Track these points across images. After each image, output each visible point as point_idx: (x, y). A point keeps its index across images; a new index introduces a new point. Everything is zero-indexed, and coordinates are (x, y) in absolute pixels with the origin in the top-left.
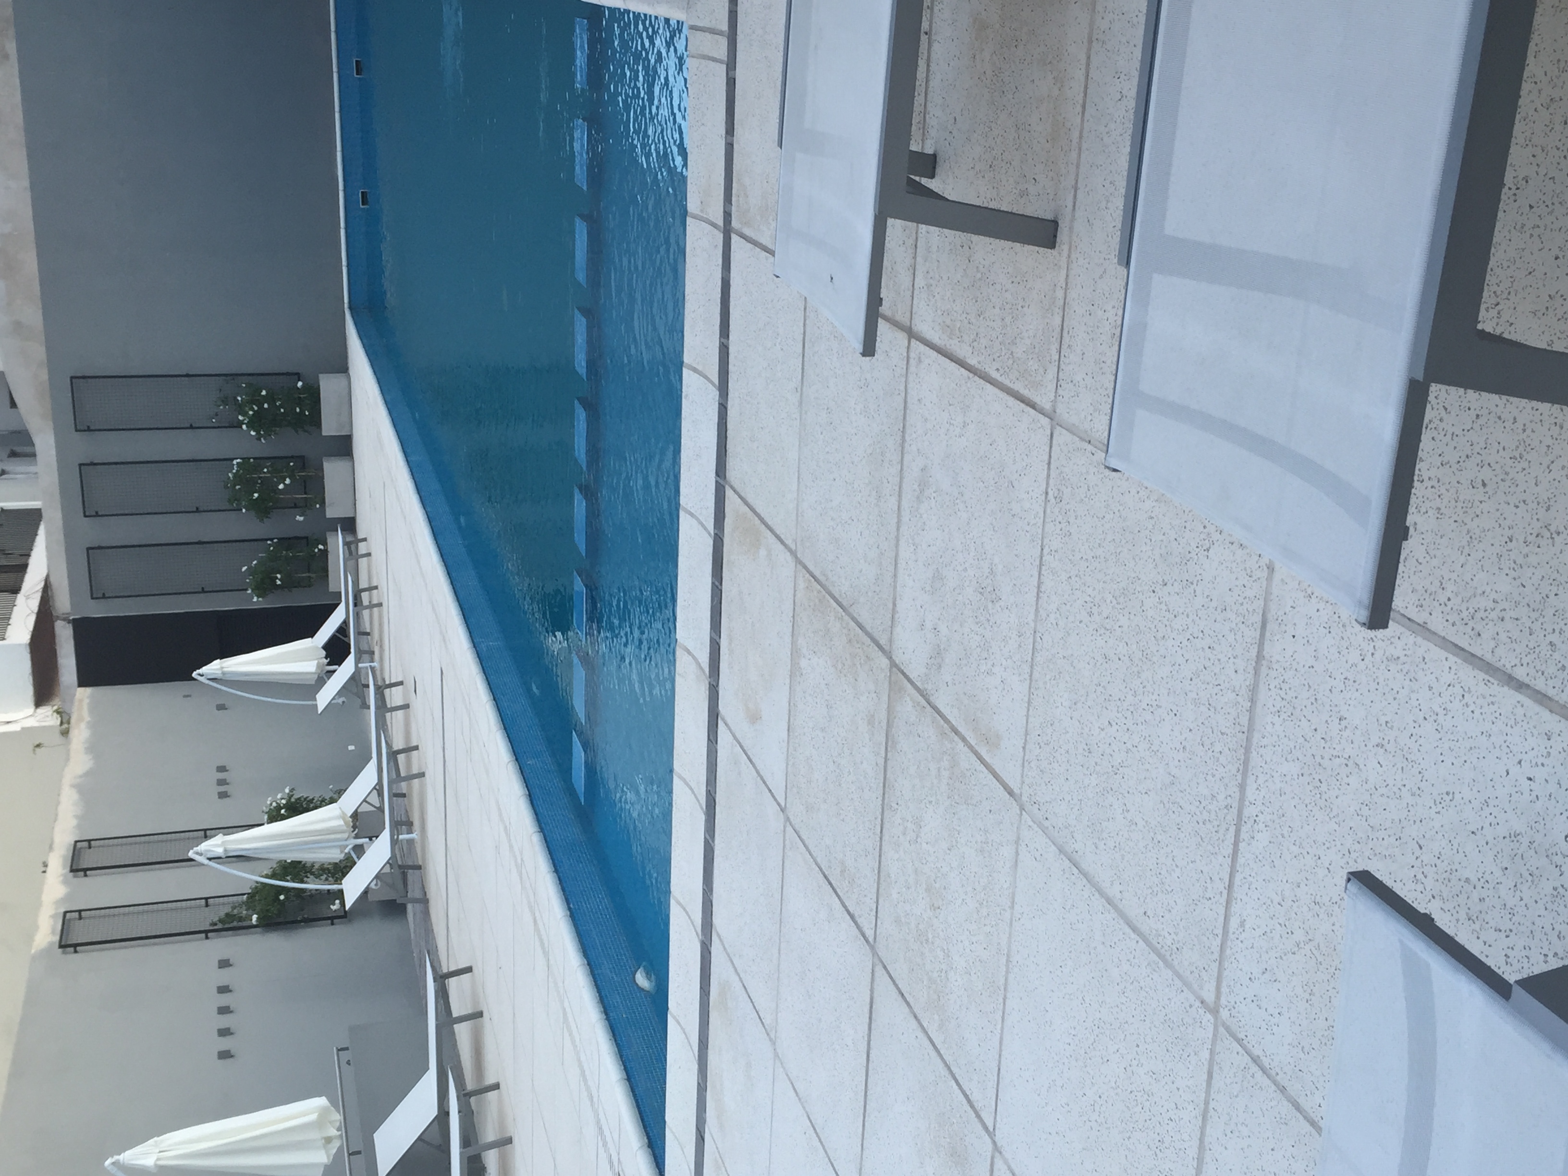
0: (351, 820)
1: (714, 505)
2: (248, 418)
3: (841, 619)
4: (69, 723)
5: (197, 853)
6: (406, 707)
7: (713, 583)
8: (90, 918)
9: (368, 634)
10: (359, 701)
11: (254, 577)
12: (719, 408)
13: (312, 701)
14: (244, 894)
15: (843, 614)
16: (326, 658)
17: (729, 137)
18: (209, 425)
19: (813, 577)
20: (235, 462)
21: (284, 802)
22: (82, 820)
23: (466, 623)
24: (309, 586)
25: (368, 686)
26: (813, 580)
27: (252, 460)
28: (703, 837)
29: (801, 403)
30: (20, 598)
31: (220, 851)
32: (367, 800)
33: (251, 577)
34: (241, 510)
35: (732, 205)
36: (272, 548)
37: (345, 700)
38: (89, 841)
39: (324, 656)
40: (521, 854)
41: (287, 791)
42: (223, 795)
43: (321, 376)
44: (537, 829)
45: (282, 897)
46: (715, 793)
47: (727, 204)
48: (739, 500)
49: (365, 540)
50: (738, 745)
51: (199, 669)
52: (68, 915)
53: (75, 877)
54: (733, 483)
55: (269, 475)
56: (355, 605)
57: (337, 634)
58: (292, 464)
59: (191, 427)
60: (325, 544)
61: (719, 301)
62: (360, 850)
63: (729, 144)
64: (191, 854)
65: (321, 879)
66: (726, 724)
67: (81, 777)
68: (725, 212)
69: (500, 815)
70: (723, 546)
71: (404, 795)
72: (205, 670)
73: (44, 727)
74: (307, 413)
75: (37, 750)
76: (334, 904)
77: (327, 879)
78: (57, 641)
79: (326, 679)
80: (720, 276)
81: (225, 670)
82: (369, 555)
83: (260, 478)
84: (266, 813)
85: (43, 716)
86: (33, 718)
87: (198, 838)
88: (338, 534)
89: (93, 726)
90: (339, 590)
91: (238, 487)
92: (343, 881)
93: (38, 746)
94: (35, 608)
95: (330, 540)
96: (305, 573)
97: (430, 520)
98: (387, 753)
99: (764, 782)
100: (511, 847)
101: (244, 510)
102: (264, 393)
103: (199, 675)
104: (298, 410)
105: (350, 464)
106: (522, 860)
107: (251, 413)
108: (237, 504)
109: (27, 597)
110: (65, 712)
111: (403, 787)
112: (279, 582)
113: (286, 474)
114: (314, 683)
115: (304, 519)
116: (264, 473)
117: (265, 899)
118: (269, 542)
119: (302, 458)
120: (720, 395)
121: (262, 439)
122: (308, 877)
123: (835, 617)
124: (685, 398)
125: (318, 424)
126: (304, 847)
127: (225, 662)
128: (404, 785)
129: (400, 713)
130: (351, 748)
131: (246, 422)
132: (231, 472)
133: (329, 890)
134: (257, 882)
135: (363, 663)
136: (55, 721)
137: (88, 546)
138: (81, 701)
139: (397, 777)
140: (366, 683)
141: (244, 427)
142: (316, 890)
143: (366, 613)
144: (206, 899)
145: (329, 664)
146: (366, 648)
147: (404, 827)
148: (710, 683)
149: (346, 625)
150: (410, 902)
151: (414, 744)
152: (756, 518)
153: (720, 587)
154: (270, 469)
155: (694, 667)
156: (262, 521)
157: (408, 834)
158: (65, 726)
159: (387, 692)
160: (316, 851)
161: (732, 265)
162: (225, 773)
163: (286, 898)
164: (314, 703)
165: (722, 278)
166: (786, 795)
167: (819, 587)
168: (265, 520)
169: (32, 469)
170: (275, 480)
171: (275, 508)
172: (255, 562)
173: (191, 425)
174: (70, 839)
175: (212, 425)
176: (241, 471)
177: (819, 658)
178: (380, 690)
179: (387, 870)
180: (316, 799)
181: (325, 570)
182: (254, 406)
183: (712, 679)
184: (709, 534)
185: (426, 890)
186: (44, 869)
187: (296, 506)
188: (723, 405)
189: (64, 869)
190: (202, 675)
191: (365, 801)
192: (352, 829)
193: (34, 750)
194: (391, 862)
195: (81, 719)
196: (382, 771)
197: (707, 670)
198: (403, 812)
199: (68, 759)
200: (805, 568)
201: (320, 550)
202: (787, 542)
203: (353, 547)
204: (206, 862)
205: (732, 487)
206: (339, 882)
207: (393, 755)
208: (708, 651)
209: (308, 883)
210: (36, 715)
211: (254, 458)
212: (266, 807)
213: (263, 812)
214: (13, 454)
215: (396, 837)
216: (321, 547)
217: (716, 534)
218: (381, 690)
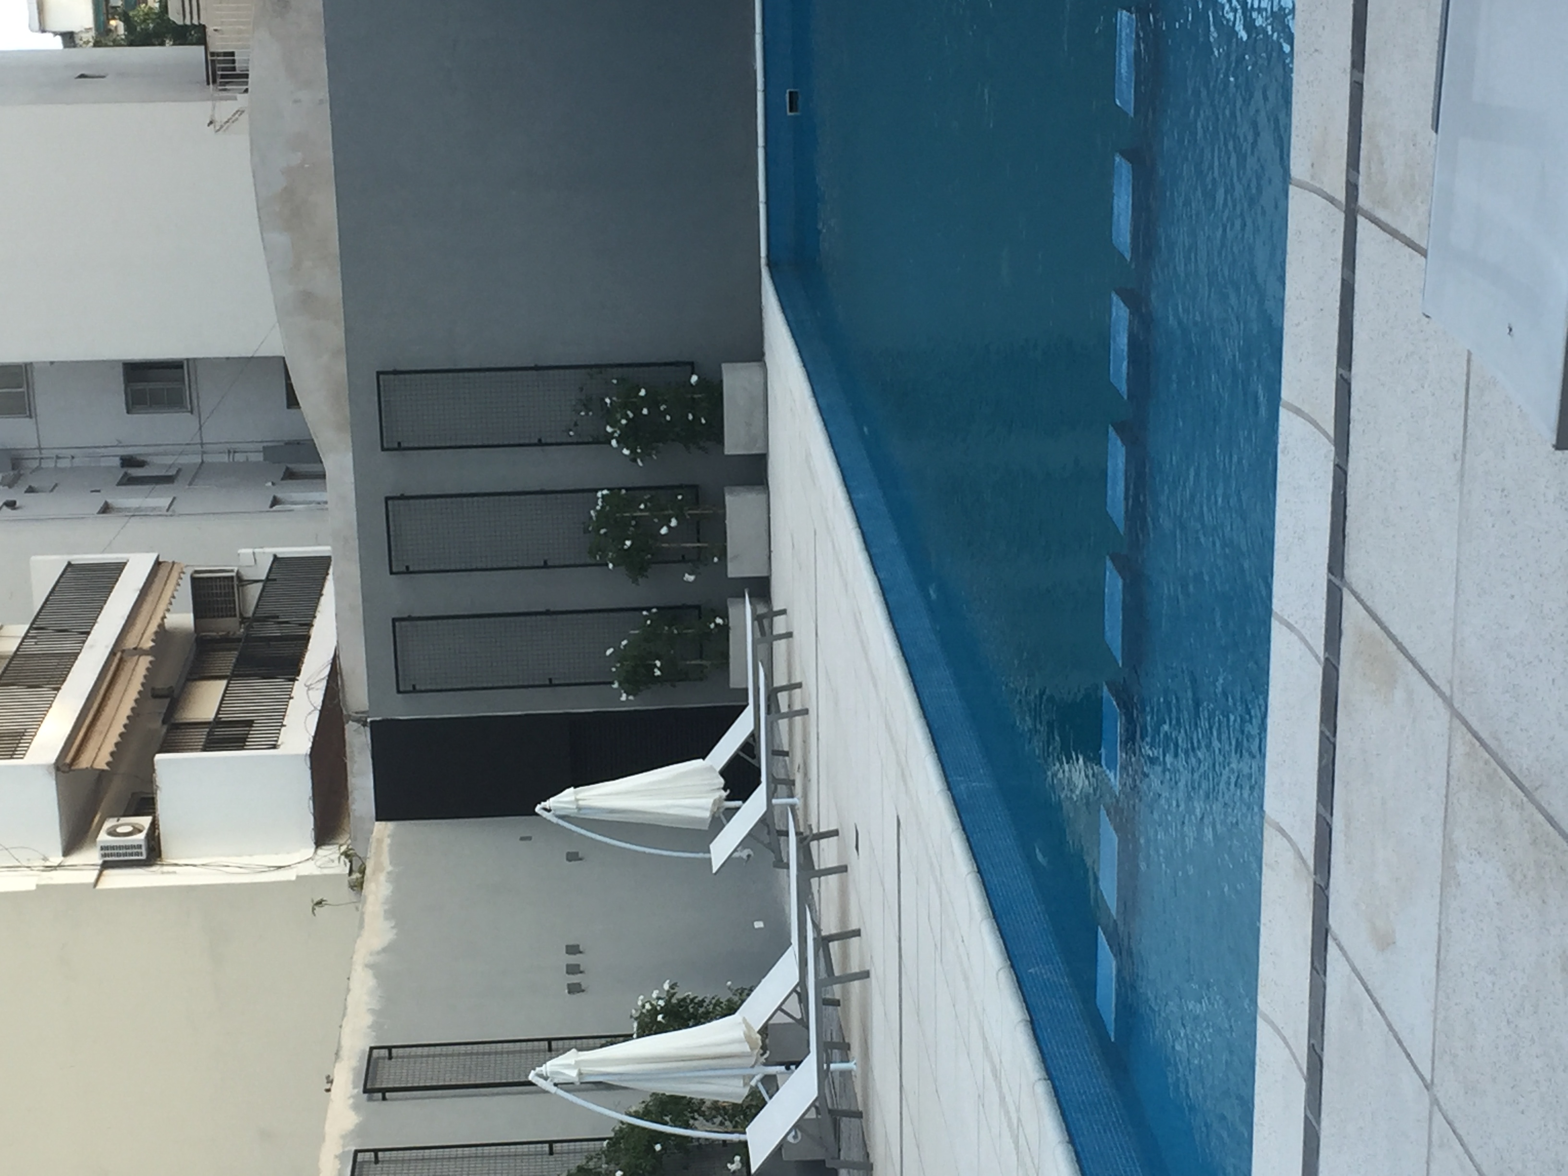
0: (759, 1036)
1: (1324, 616)
2: (619, 429)
3: (1521, 807)
4: (363, 872)
5: (540, 1076)
6: (842, 869)
7: (1322, 733)
8: (390, 1161)
9: (786, 754)
10: (771, 857)
11: (622, 665)
12: (1335, 471)
13: (705, 853)
14: (604, 1139)
15: (1525, 799)
16: (725, 789)
17: (1356, 72)
18: (564, 440)
19: (1478, 738)
20: (599, 494)
21: (662, 1003)
22: (381, 1016)
23: (937, 751)
24: (701, 679)
25: (786, 834)
26: (1478, 744)
27: (623, 491)
28: (1303, 1116)
29: (1461, 476)
30: (298, 687)
31: (572, 1074)
32: (784, 1007)
33: (618, 665)
34: (607, 565)
35: (1358, 172)
36: (649, 622)
37: (751, 853)
38: (390, 1048)
39: (722, 786)
40: (1018, 1110)
41: (666, 986)
42: (574, 989)
43: (724, 366)
44: (1043, 1074)
45: (658, 1147)
46: (1322, 1049)
47: (1351, 170)
48: (1364, 612)
49: (783, 612)
50: (1358, 982)
51: (545, 801)
52: (360, 1155)
53: (370, 1099)
54: (1354, 586)
55: (647, 514)
56: (768, 711)
57: (742, 754)
58: (680, 497)
59: (540, 443)
60: (725, 617)
61: (1337, 312)
62: (771, 1084)
63: (1355, 82)
64: (532, 1077)
65: (714, 1123)
66: (1341, 948)
67: (378, 953)
68: (1348, 182)
69: (986, 1048)
70: (1338, 679)
71: (836, 1003)
72: (551, 802)
73: (325, 875)
74: (703, 421)
75: (318, 909)
76: (732, 1162)
77: (722, 1124)
78: (348, 749)
79: (724, 821)
80: (1340, 276)
81: (581, 803)
82: (789, 635)
83: (634, 518)
84: (636, 1019)
85: (326, 859)
86: (311, 862)
87: (539, 1051)
88: (744, 607)
89: (395, 879)
90: (744, 686)
91: (602, 531)
92: (747, 1130)
93: (319, 903)
94: (319, 702)
95: (732, 611)
96: (696, 659)
97: (885, 591)
98: (814, 939)
99: (1400, 1042)
100: (1002, 1099)
101: (611, 566)
102: (643, 393)
103: (545, 809)
104: (690, 417)
105: (764, 496)
106: (1019, 1120)
107: (624, 422)
108: (600, 557)
109: (309, 688)
110: (356, 855)
111: (836, 991)
112: (658, 673)
113: (671, 512)
114: (706, 828)
115: (695, 580)
116: (641, 510)
117: (634, 1148)
118: (645, 613)
119: (695, 487)
120: (1337, 454)
121: (639, 461)
122: (696, 1119)
123: (1513, 804)
124: (1283, 452)
125: (719, 438)
126: (688, 1074)
127: (580, 792)
128: (837, 988)
129: (833, 879)
130: (759, 925)
131: (616, 435)
132: (594, 509)
133: (724, 1141)
134: (622, 1123)
135: (777, 798)
136: (341, 868)
137: (393, 616)
138: (380, 841)
139: (828, 977)
140: (784, 829)
141: (614, 443)
142: (707, 1139)
143: (783, 724)
144: (551, 1143)
145: (728, 798)
146: (782, 776)
147: (835, 1051)
148: (1315, 883)
149: (754, 740)
150: (843, 1167)
151: (854, 926)
152: (1390, 642)
153: (1332, 739)
154: (649, 504)
155: (1290, 855)
156: (635, 581)
157: (842, 1061)
158: (356, 875)
159: (814, 845)
160: (707, 1081)
161: (1357, 261)
162: (579, 955)
163: (663, 1148)
164: (707, 856)
165: (1343, 280)
166: (1433, 1063)
167: (1487, 756)
168: (640, 580)
169: (315, 496)
170: (656, 520)
171: (654, 563)
172: (624, 643)
173: (540, 440)
174: (364, 1045)
175: (570, 440)
176: (608, 508)
177: (1486, 862)
178: (804, 841)
179: (812, 1115)
180: (707, 1001)
181: (725, 656)
182: (629, 413)
183: (1318, 876)
184: (1317, 657)
185: (869, 1150)
186: (328, 1086)
187: (683, 560)
188: (1341, 468)
189: (354, 1088)
190: (549, 811)
191: (780, 1008)
192: (761, 1052)
193: (313, 909)
194: (817, 1104)
195: (378, 868)
196: (806, 964)
197: (1311, 862)
198: (835, 1028)
199: (361, 926)
200: (1465, 723)
201: (717, 625)
202: (1437, 683)
203: (766, 622)
204: (553, 1089)
205: (1354, 593)
206: (740, 1129)
207: (823, 942)
208: (1313, 834)
209: (695, 1129)
210: (317, 857)
211: (627, 489)
212: (636, 1010)
213: (631, 1017)
214: (290, 475)
215: (825, 1066)
216: (719, 621)
217: (1327, 659)
218: (805, 843)
